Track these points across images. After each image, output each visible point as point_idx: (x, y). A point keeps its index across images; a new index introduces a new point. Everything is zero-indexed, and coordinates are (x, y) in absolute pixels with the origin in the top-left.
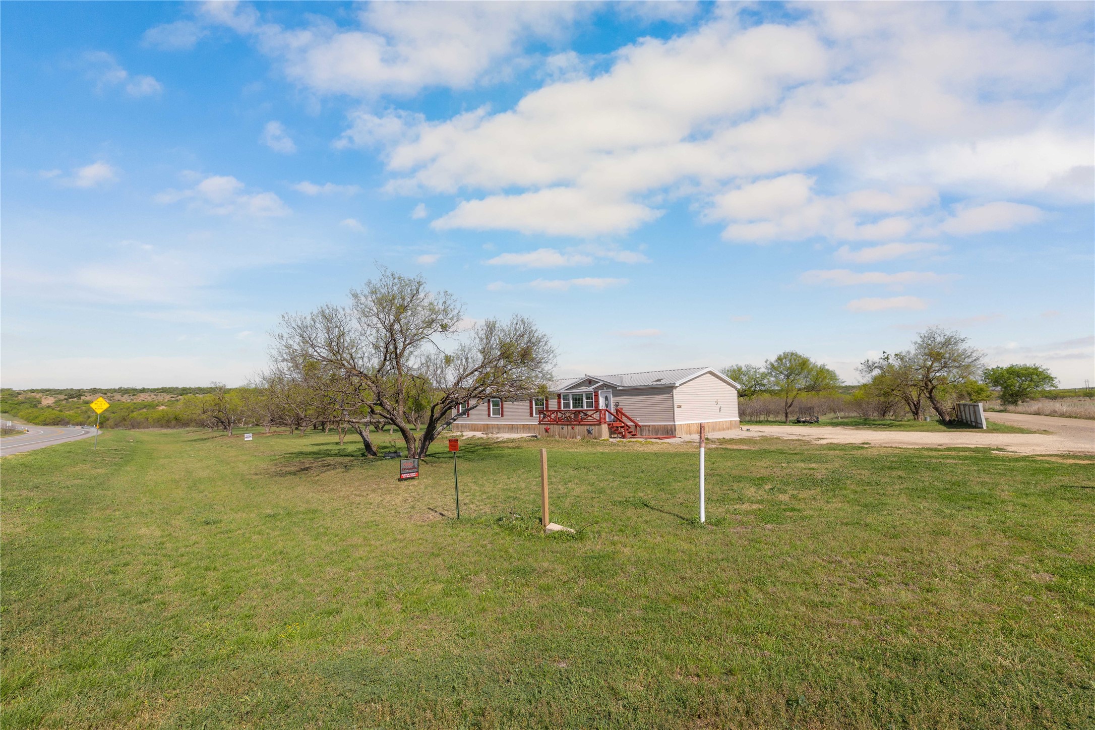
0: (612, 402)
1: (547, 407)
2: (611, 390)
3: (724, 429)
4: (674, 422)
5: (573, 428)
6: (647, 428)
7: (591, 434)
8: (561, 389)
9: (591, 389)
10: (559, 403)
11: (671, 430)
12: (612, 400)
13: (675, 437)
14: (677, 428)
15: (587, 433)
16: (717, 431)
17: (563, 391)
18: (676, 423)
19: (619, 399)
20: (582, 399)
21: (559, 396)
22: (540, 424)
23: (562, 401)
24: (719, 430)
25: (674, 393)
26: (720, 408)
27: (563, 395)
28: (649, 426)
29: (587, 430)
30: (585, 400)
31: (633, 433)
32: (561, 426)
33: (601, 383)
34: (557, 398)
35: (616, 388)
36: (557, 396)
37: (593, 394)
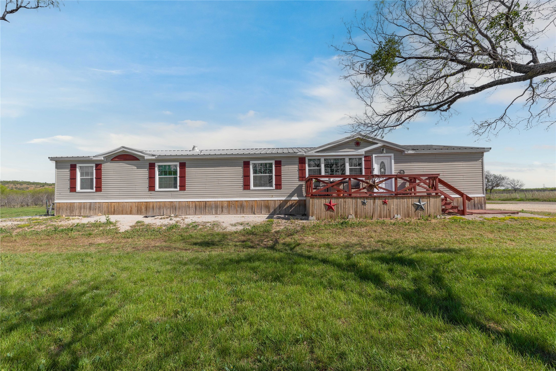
0: (393, 169)
2: (392, 155)
7: (422, 210)
10: (301, 170)
12: (393, 167)
15: (412, 208)
17: (312, 153)
19: (405, 166)
20: (343, 165)
21: (302, 159)
23: (307, 168)
27: (310, 159)
30: (348, 167)
31: (461, 208)
32: (360, 201)
33: (379, 145)
34: (298, 163)
35: (404, 151)
36: (298, 160)
37: (363, 159)
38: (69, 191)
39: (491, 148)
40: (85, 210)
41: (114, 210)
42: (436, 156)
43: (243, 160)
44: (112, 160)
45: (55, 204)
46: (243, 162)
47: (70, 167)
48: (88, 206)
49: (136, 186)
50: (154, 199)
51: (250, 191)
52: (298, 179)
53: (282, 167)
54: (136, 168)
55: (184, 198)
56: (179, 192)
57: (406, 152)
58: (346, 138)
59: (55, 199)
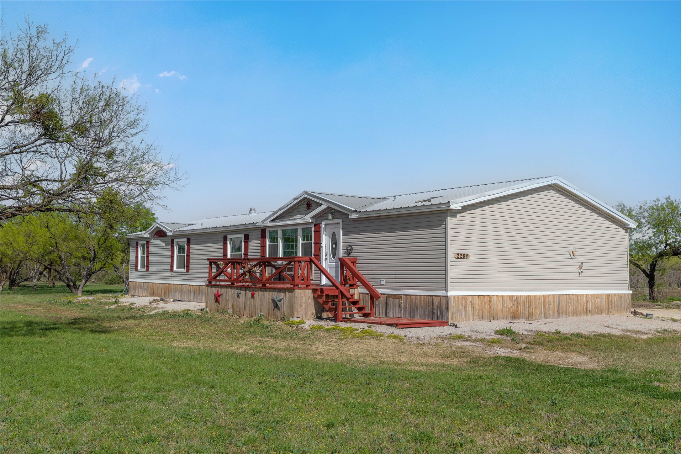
0: (341, 244)
1: (246, 254)
2: (340, 221)
3: (587, 312)
4: (446, 290)
5: (253, 296)
6: (396, 301)
7: (279, 309)
8: (265, 220)
9: (308, 218)
10: (263, 247)
11: (439, 307)
12: (341, 241)
13: (444, 323)
14: (452, 303)
15: (272, 305)
16: (567, 314)
17: (268, 223)
18: (450, 294)
19: (353, 239)
20: (296, 240)
21: (263, 231)
22: (210, 285)
23: (268, 243)
24: (576, 313)
25: (449, 226)
26: (580, 267)
27: (270, 233)
28: (400, 297)
29: (273, 300)
30: (300, 241)
31: (367, 310)
32: (236, 291)
33: (324, 207)
34: (260, 236)
35: (348, 215)
36: (260, 233)
37: (313, 229)
38: (135, 270)
41: (154, 291)
43: (223, 234)
44: (154, 236)
45: (129, 283)
46: (223, 237)
47: (136, 244)
48: (142, 286)
50: (173, 280)
53: (249, 243)
54: (165, 245)
55: (188, 281)
56: (186, 273)
57: (350, 217)
58: (293, 199)
59: (130, 277)
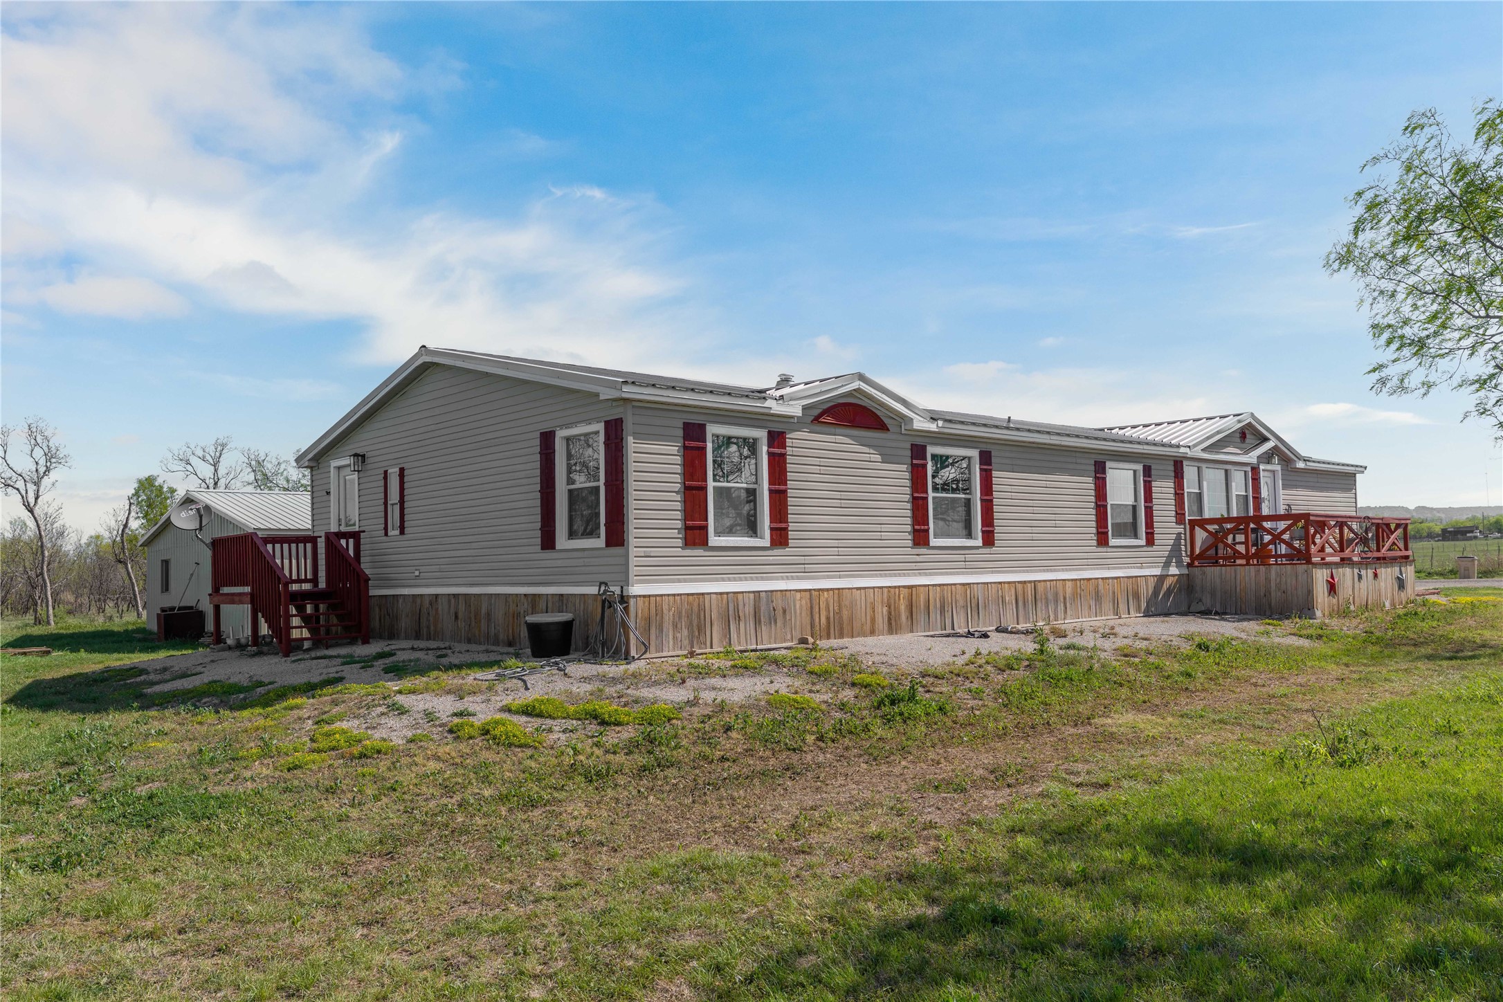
0: (1281, 502)
2: (1280, 468)
8: (1195, 446)
9: (1254, 457)
10: (1180, 494)
12: (1281, 498)
19: (1290, 496)
20: (1226, 489)
21: (1178, 465)
23: (1186, 489)
30: (1234, 492)
33: (1271, 443)
34: (1172, 473)
35: (1294, 461)
36: (1172, 468)
37: (1250, 474)
38: (680, 542)
39: (1366, 468)
40: (742, 625)
41: (828, 619)
42: (1319, 476)
43: (1093, 456)
44: (816, 419)
45: (632, 601)
46: (1093, 463)
47: (680, 433)
48: (749, 609)
49: (884, 528)
50: (926, 575)
51: (1109, 550)
52: (1174, 519)
53: (1153, 484)
54: (878, 458)
55: (994, 571)
56: (980, 551)
57: (1297, 465)
59: (632, 578)
